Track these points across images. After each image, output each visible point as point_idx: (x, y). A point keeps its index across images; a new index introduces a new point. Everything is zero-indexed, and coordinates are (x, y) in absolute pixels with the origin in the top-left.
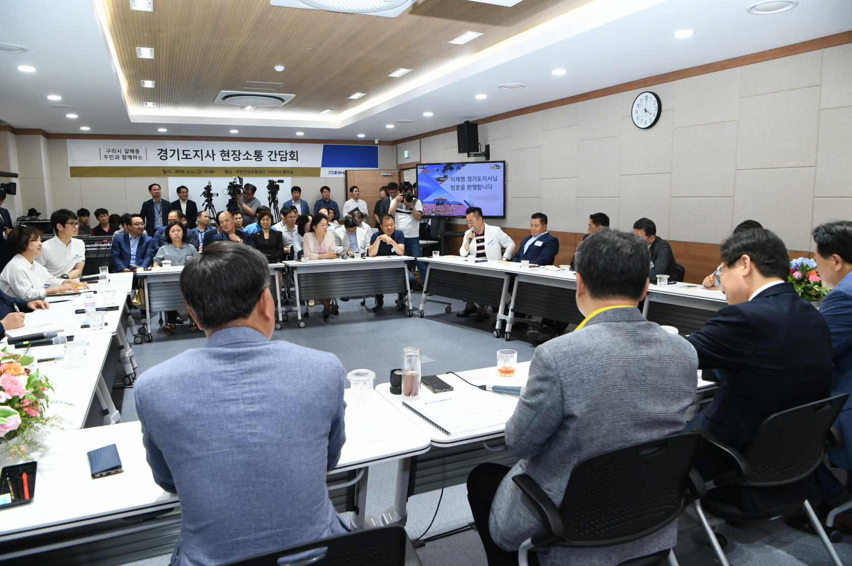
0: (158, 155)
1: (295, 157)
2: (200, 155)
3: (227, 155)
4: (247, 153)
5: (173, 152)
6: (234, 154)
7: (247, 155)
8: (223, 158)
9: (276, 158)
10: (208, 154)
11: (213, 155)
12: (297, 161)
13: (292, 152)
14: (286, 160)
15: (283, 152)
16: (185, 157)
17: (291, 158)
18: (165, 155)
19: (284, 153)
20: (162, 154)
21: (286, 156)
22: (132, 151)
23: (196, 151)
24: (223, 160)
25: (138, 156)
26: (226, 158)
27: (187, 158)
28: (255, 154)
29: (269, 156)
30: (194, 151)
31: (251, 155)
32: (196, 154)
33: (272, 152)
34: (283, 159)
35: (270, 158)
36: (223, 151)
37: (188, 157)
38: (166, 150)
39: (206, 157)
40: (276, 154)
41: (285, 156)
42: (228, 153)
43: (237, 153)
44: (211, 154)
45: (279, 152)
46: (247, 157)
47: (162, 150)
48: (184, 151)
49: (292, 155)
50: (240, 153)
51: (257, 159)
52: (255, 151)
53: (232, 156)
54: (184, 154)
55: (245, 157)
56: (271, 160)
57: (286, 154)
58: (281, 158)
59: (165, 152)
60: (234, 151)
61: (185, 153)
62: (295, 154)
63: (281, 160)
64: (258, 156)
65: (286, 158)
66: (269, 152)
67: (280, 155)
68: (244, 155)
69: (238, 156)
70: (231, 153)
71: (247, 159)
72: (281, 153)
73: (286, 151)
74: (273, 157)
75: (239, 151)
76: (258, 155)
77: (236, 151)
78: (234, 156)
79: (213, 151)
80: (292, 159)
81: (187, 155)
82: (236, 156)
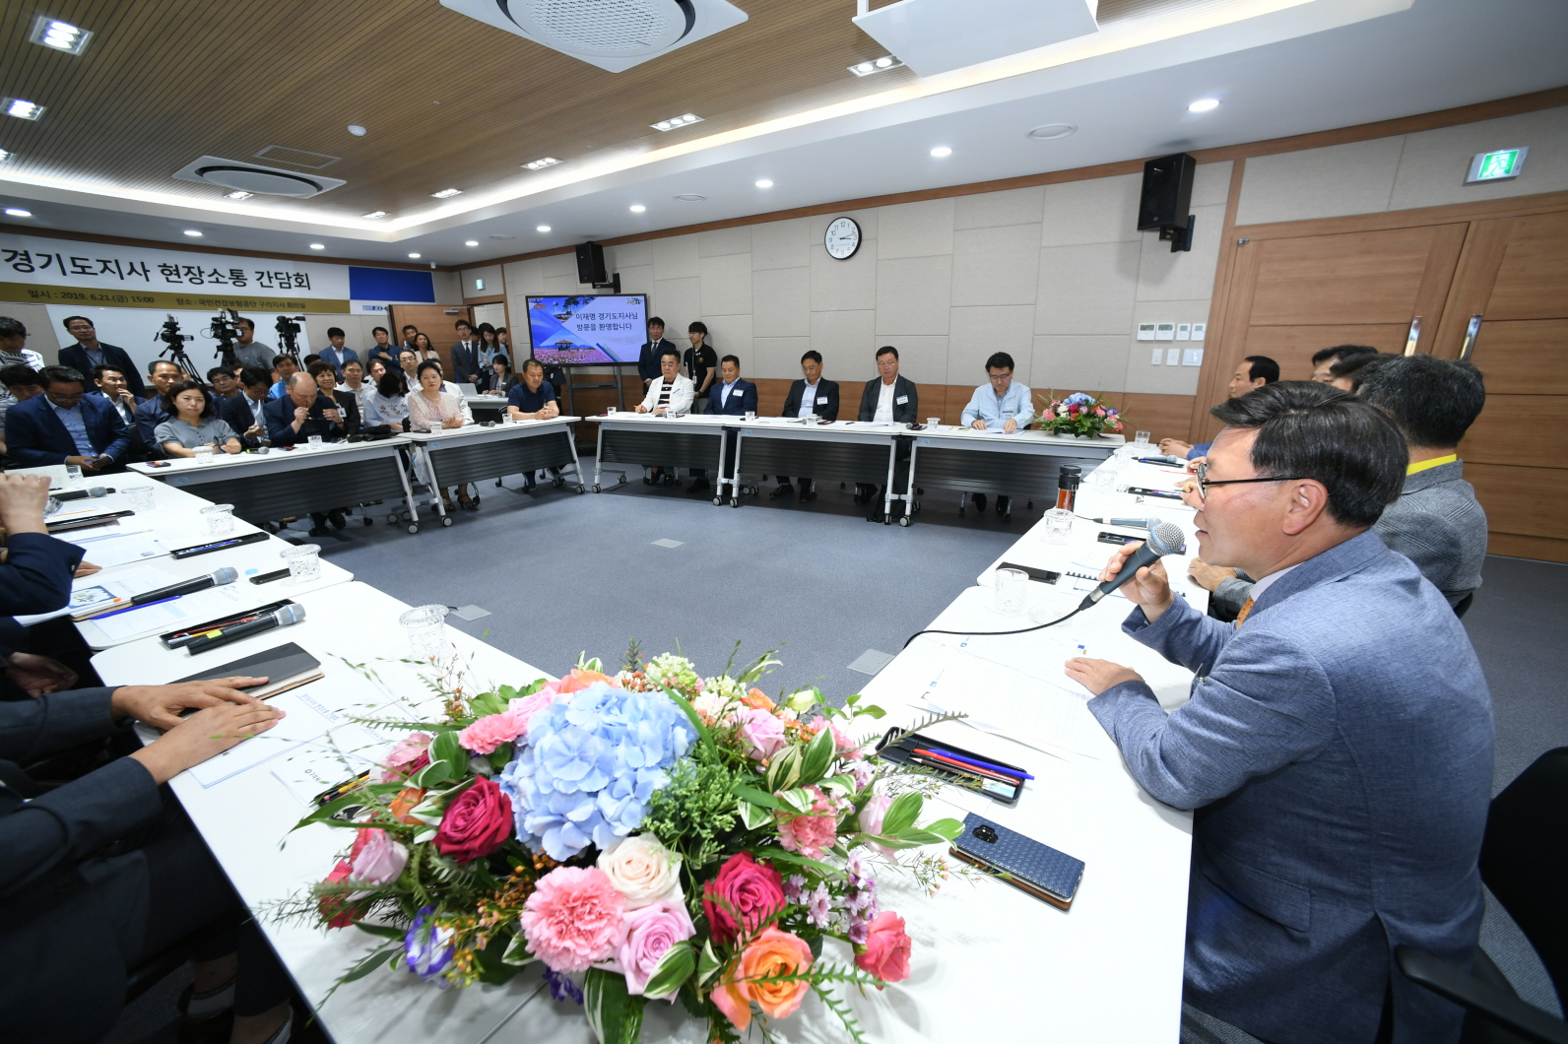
1: (305, 283)
2: (115, 269)
3: (175, 273)
4: (215, 272)
5: (46, 258)
6: (189, 272)
8: (168, 278)
9: (271, 282)
10: (133, 270)
11: (145, 271)
12: (311, 289)
13: (297, 274)
14: (290, 287)
15: (282, 274)
16: (78, 269)
17: (298, 284)
18: (26, 262)
19: (284, 276)
20: (17, 261)
21: (289, 281)
23: (104, 262)
24: (169, 281)
26: (171, 278)
27: (84, 273)
28: (231, 275)
29: (257, 280)
30: (99, 261)
31: (224, 277)
32: (107, 267)
33: (263, 274)
34: (283, 285)
35: (261, 283)
36: (164, 266)
37: (87, 270)
39: (130, 274)
40: (270, 277)
41: (286, 281)
42: (176, 270)
43: (195, 271)
44: (140, 271)
45: (275, 273)
46: (217, 279)
47: (15, 252)
48: (73, 259)
49: (299, 280)
50: (201, 273)
51: (238, 284)
52: (229, 270)
53: (186, 275)
54: (76, 266)
56: (262, 286)
57: (289, 278)
58: (281, 284)
59: (23, 258)
60: (188, 267)
61: (78, 263)
62: (304, 278)
63: (281, 287)
64: (237, 278)
65: (290, 284)
66: (256, 272)
67: (276, 279)
68: (209, 276)
69: (198, 277)
70: (182, 271)
71: (218, 281)
72: (279, 276)
73: (285, 273)
74: (265, 281)
75: (197, 267)
76: (237, 276)
77: (192, 267)
78: (190, 276)
79: (142, 264)
80: (300, 286)
81: (83, 267)
82: (193, 276)
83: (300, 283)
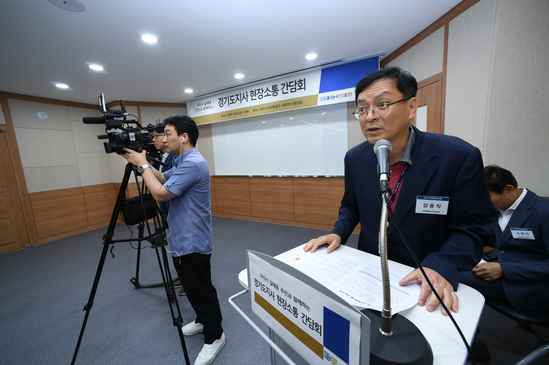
0: (219, 103)
1: (303, 87)
2: (239, 99)
3: (255, 94)
4: (267, 89)
5: (226, 99)
6: (259, 92)
7: (267, 91)
8: (252, 98)
9: (287, 90)
10: (244, 97)
11: (247, 96)
12: (305, 90)
13: (300, 80)
14: (295, 91)
15: (293, 82)
16: (231, 102)
17: (299, 88)
18: (222, 102)
19: (293, 84)
20: (221, 103)
21: (296, 86)
22: (208, 103)
23: (237, 95)
24: (252, 100)
25: (210, 107)
26: (254, 97)
27: (233, 103)
28: (273, 89)
29: (282, 90)
30: (236, 95)
31: (270, 91)
32: (238, 98)
33: (284, 85)
34: (293, 90)
35: (283, 91)
36: (252, 91)
37: (234, 101)
38: (222, 99)
39: (242, 100)
40: (287, 86)
41: (294, 87)
42: (255, 93)
43: (261, 91)
44: (246, 97)
45: (290, 83)
46: (267, 93)
47: (220, 99)
48: (231, 97)
49: (300, 85)
50: (263, 91)
51: (274, 94)
52: (273, 86)
53: (257, 94)
54: (231, 100)
55: (266, 94)
56: (283, 93)
57: (296, 84)
58: (291, 89)
59: (221, 100)
60: (259, 90)
61: (232, 98)
62: (303, 82)
63: (291, 92)
64: (275, 91)
65: (295, 88)
66: (282, 85)
67: (290, 86)
68: (265, 92)
69: (261, 94)
70: (257, 92)
71: (268, 95)
72: (291, 84)
73: (295, 81)
74: (285, 90)
75: (262, 88)
76: (275, 89)
77: (260, 89)
79: (247, 92)
80: (301, 89)
81: (232, 100)
82: (260, 94)
83: (300, 87)
